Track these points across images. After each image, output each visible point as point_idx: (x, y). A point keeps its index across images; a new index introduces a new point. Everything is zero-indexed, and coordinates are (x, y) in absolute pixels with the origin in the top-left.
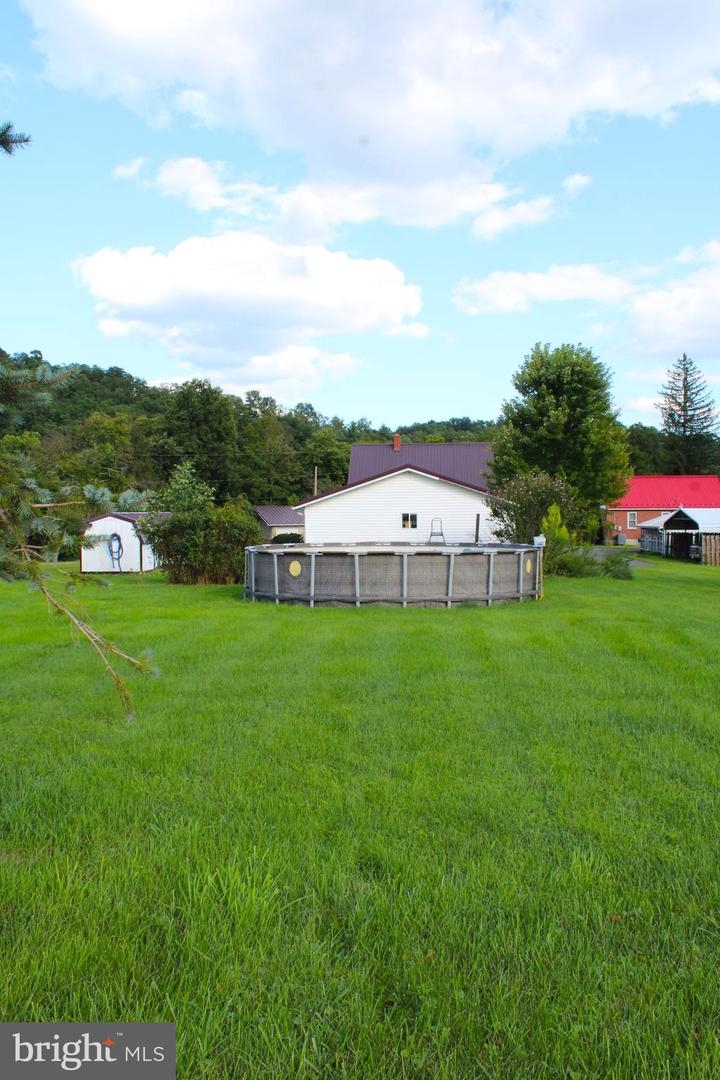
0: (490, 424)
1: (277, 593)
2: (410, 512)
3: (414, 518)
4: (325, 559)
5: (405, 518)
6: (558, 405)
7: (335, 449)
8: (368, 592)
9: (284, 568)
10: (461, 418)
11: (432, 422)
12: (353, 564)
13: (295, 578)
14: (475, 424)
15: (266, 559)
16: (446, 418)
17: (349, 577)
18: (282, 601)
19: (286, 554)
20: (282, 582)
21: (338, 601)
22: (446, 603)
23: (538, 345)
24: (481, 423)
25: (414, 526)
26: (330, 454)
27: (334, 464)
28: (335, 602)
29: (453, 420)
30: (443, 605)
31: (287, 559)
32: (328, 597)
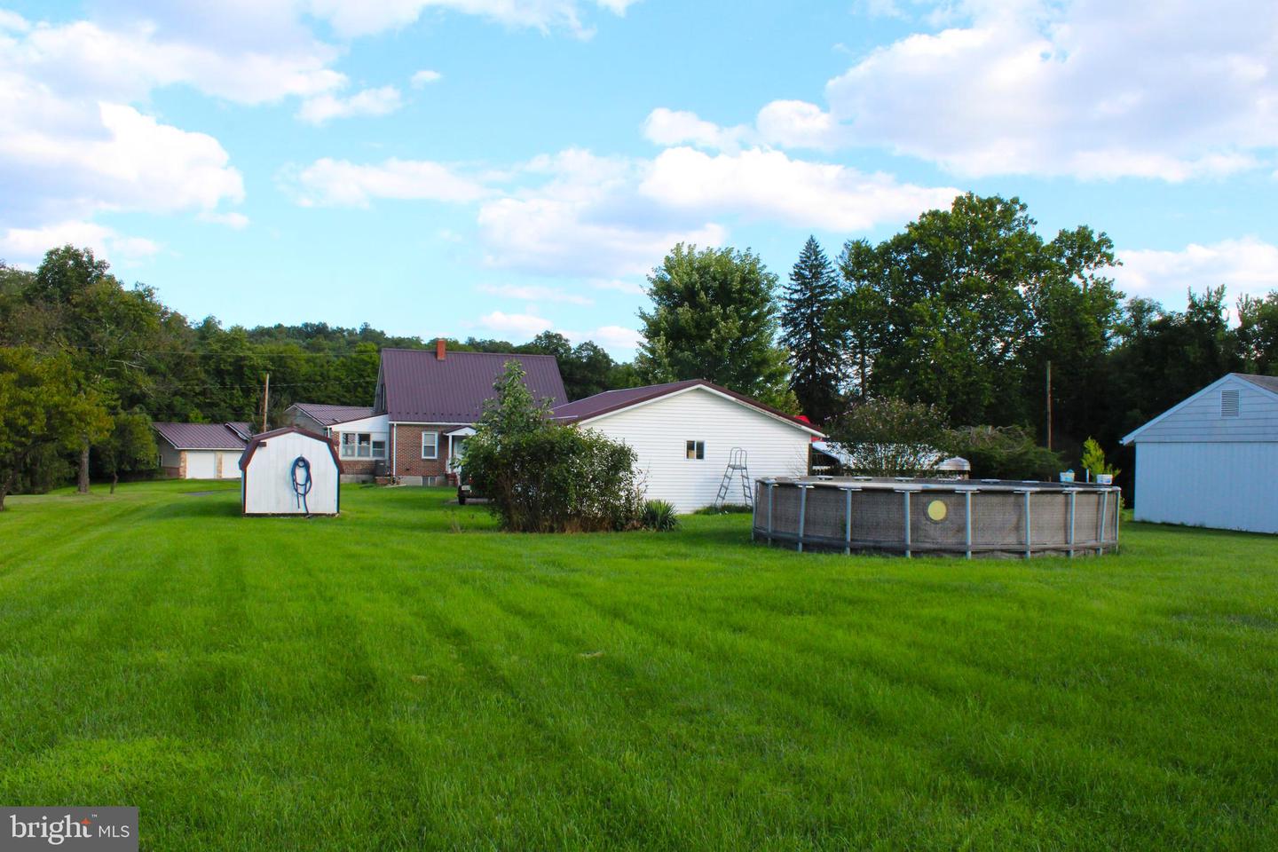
0: (351, 333)
1: (909, 542)
2: (696, 439)
3: (701, 446)
5: (690, 446)
9: (920, 510)
10: (317, 324)
11: (280, 326)
13: (936, 523)
14: (334, 332)
16: (299, 324)
19: (925, 492)
20: (915, 528)
21: (1002, 551)
24: (341, 331)
25: (700, 456)
28: (999, 553)
29: (306, 325)
31: (924, 499)
32: (991, 547)
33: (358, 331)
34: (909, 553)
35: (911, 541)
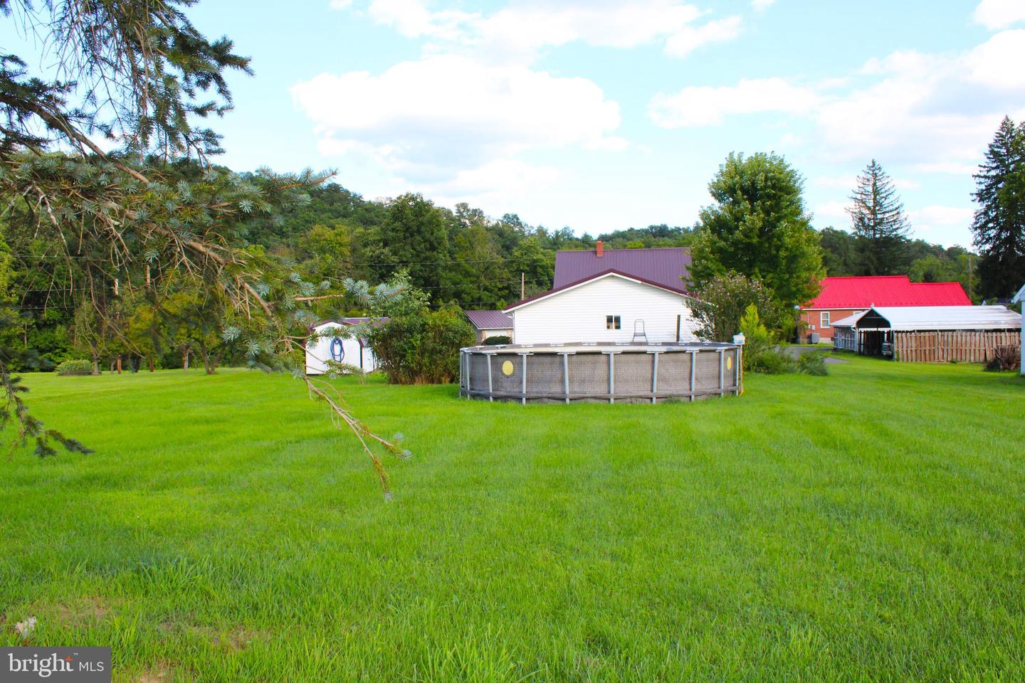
0: (686, 231)
1: (491, 391)
2: (614, 314)
3: (618, 319)
4: (536, 359)
5: (609, 320)
6: (752, 211)
7: (540, 256)
8: (576, 389)
9: (497, 367)
10: (659, 225)
11: (632, 229)
12: (562, 363)
13: (508, 377)
14: (672, 231)
15: (480, 359)
16: (645, 226)
17: (559, 376)
18: (496, 399)
19: (500, 355)
20: (495, 381)
21: (549, 398)
22: (651, 399)
23: (731, 154)
24: (678, 229)
25: (618, 327)
26: (535, 261)
27: (539, 270)
28: (546, 400)
29: (652, 227)
30: (648, 401)
31: (500, 359)
32: (540, 395)
33: (692, 229)
34: (491, 398)
35: (493, 390)
